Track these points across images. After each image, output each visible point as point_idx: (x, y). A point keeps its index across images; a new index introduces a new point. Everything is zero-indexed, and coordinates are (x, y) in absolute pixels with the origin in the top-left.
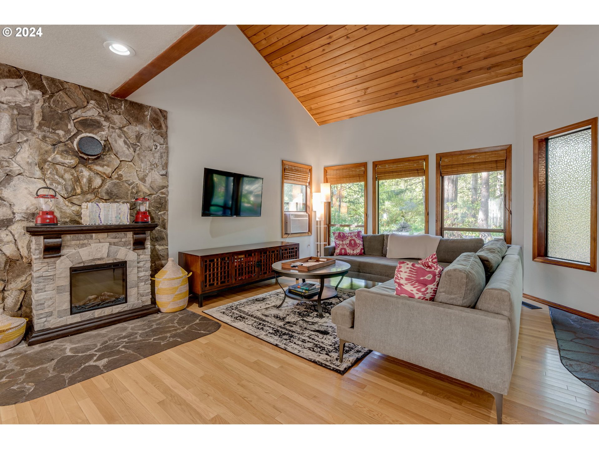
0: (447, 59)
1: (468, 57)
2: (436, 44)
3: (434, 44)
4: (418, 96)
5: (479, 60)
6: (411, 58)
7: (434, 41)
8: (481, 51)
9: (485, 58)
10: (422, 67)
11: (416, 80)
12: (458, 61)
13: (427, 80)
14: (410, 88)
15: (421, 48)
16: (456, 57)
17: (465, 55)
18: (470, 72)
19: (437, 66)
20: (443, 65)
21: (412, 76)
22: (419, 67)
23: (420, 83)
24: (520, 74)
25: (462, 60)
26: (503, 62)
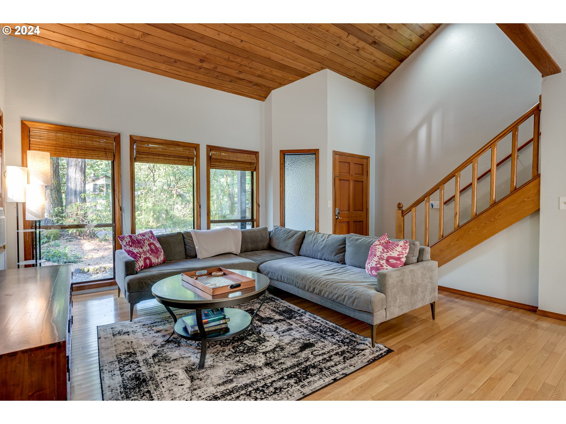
0: (239, 60)
1: (251, 68)
2: (242, 41)
3: (240, 41)
4: (193, 77)
5: (253, 75)
6: (217, 37)
7: (243, 38)
8: (260, 69)
9: (259, 76)
10: (218, 53)
11: (204, 60)
12: (244, 66)
13: (212, 66)
14: (192, 64)
15: (230, 36)
16: (244, 63)
17: (250, 65)
18: (244, 80)
19: (228, 60)
20: (233, 62)
21: (205, 54)
22: (215, 51)
23: (205, 65)
24: (265, 99)
25: (246, 67)
26: (264, 85)
